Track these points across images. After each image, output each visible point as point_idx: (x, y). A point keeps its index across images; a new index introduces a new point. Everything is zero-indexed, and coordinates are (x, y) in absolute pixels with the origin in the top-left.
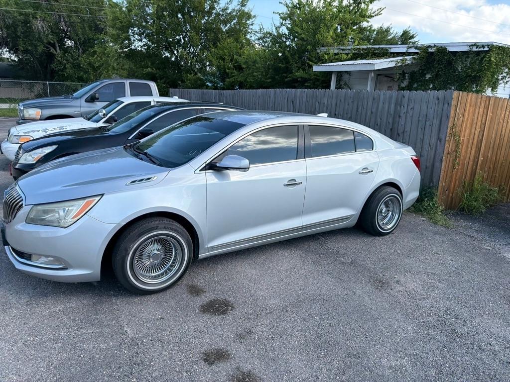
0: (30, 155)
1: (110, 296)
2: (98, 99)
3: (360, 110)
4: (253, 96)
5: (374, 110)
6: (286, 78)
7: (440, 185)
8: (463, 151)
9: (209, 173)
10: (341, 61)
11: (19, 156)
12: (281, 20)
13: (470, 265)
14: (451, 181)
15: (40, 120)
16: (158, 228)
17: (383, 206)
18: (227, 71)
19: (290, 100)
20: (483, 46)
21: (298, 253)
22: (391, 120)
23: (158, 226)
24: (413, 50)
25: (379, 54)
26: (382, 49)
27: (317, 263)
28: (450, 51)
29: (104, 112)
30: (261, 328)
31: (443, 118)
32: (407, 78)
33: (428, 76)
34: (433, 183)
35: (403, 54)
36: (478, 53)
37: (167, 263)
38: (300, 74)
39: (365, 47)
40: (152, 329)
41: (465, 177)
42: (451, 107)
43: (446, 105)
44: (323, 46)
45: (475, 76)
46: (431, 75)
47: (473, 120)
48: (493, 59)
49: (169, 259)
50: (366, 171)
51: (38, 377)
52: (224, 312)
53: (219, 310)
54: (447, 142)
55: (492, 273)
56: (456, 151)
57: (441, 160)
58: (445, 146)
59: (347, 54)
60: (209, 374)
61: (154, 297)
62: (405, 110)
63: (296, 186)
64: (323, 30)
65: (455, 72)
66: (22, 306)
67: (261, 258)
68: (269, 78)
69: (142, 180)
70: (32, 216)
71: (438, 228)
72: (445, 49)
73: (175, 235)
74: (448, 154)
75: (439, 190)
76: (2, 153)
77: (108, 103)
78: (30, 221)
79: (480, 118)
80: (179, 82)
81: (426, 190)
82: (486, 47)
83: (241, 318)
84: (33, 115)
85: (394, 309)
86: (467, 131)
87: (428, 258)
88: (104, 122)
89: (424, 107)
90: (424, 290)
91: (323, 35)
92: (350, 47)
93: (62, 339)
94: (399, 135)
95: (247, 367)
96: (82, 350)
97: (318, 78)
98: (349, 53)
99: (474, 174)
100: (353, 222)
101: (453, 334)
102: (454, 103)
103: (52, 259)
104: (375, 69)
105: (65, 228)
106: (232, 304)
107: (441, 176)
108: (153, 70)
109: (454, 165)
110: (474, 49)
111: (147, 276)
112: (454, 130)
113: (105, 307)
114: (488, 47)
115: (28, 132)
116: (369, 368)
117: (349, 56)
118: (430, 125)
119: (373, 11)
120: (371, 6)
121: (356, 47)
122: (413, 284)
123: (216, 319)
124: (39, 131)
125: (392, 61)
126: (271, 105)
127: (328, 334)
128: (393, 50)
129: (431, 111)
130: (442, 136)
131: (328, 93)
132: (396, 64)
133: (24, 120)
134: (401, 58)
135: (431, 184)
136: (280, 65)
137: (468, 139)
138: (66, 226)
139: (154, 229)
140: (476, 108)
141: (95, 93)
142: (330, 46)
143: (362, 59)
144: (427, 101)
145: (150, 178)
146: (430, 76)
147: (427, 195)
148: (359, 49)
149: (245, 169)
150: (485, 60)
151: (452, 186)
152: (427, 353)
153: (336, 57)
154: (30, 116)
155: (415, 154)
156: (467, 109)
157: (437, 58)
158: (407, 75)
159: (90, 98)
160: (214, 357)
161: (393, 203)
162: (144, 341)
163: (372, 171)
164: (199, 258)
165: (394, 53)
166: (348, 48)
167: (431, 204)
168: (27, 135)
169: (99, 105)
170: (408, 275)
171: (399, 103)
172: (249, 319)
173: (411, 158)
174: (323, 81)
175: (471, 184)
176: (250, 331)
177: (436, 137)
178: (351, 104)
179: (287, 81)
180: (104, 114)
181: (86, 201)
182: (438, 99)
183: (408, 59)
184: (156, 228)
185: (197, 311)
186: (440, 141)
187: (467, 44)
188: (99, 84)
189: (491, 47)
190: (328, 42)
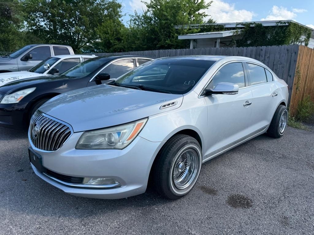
2: (31, 58)
7: (290, 104)
10: (194, 33)
14: (294, 102)
16: (188, 143)
18: (111, 41)
20: (285, 23)
23: (187, 142)
24: (240, 26)
25: (218, 29)
26: (220, 25)
28: (264, 26)
32: (236, 43)
33: (249, 42)
36: (282, 27)
39: (209, 24)
41: (300, 99)
42: (297, 54)
43: (294, 54)
44: (179, 25)
45: (281, 41)
46: (251, 41)
47: (305, 63)
48: (291, 30)
52: (249, 205)
53: (244, 204)
54: (295, 77)
56: (298, 82)
58: (294, 79)
59: (197, 29)
62: (263, 59)
63: (250, 106)
65: (266, 39)
68: (144, 45)
69: (169, 104)
70: (81, 142)
71: (300, 130)
72: (262, 25)
73: (196, 147)
74: (295, 84)
78: (79, 147)
82: (287, 23)
88: (48, 73)
89: (277, 56)
91: (181, 17)
92: (198, 25)
100: (266, 130)
102: (299, 52)
104: (223, 36)
105: (122, 149)
107: (291, 98)
109: (296, 91)
110: (279, 24)
112: (298, 69)
114: (288, 23)
117: (199, 30)
118: (283, 67)
119: (206, 3)
121: (202, 24)
125: (231, 32)
128: (226, 26)
129: (282, 58)
130: (292, 74)
132: (233, 34)
134: (235, 30)
140: (307, 56)
142: (185, 24)
144: (280, 52)
145: (174, 103)
150: (287, 31)
151: (295, 105)
153: (190, 31)
157: (256, 30)
159: (24, 58)
163: (277, 95)
165: (226, 28)
169: (32, 63)
173: (286, 86)
176: (285, 217)
177: (287, 74)
180: (49, 67)
181: (137, 123)
182: (288, 50)
183: (239, 31)
185: (229, 207)
186: (290, 76)
187: (275, 21)
188: (30, 48)
189: (290, 23)
190: (185, 21)
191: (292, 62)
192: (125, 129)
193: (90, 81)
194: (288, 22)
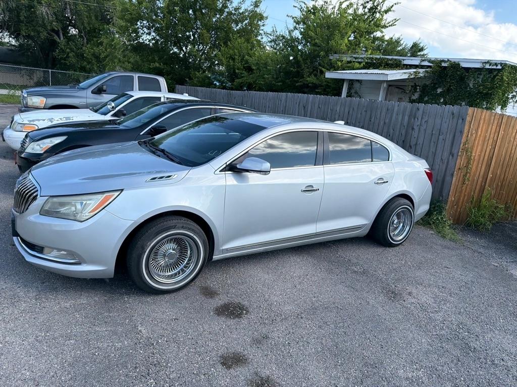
0: (38, 145)
1: (122, 294)
2: (105, 91)
3: (373, 120)
4: (264, 98)
5: (387, 121)
6: (297, 82)
7: (450, 199)
8: (474, 167)
9: (229, 173)
10: (354, 69)
11: (26, 145)
12: (295, 24)
13: (479, 280)
14: (460, 196)
15: (44, 109)
16: (176, 227)
17: (395, 217)
18: (237, 71)
19: (301, 104)
20: (496, 64)
21: (310, 259)
22: (403, 132)
23: (176, 225)
24: (426, 63)
25: (392, 65)
26: (396, 60)
27: (330, 271)
28: (463, 66)
29: (113, 105)
30: (278, 333)
31: (457, 133)
32: (418, 90)
33: (439, 90)
34: (442, 197)
35: (416, 67)
36: (491, 71)
37: (181, 263)
38: (311, 79)
39: (378, 57)
40: (166, 329)
41: (474, 193)
43: (460, 121)
44: (335, 53)
45: (487, 94)
46: (442, 89)
47: (486, 136)
48: (505, 78)
49: (184, 259)
50: (382, 181)
51: (52, 374)
52: (239, 316)
53: (234, 314)
54: (459, 157)
55: (501, 289)
56: (467, 167)
57: (452, 175)
58: (457, 161)
59: (360, 63)
60: (227, 378)
61: (167, 297)
62: (419, 123)
63: (313, 193)
64: (337, 36)
65: (466, 88)
66: (31, 300)
67: (273, 263)
68: (279, 82)
69: (162, 178)
70: (46, 208)
71: (446, 243)
72: (459, 64)
73: (192, 235)
74: (459, 168)
75: (448, 205)
76: (4, 140)
77: (116, 96)
78: (44, 212)
79: (492, 136)
80: (187, 79)
81: (436, 204)
82: (499, 65)
83: (256, 323)
84: (37, 103)
85: (408, 320)
86: (479, 148)
87: (439, 272)
88: (113, 116)
90: (435, 303)
91: (337, 42)
92: (363, 56)
93: (75, 335)
94: (411, 148)
95: (264, 373)
96: (96, 348)
97: (329, 84)
98: (362, 62)
99: (482, 190)
100: (364, 232)
101: (467, 348)
102: (468, 119)
103: (66, 253)
104: (389, 79)
105: (81, 222)
106: (247, 308)
107: (451, 190)
108: (160, 65)
109: (464, 180)
110: (487, 66)
111: (161, 275)
112: (466, 146)
113: (117, 304)
114: (501, 66)
115: (33, 121)
116: (386, 378)
117: (362, 65)
118: (443, 139)
119: (388, 21)
120: (385, 16)
121: (369, 56)
122: (425, 297)
123: (232, 322)
124: (44, 120)
125: (405, 73)
126: (282, 109)
127: (344, 342)
128: (406, 62)
129: (445, 126)
130: (455, 151)
131: (340, 101)
132: (409, 76)
133: (27, 108)
134: (415, 70)
135: (441, 198)
136: (292, 69)
137: (480, 156)
138: (84, 220)
139: (172, 228)
140: (489, 125)
141: (102, 85)
142: (344, 53)
143: (375, 69)
144: (442, 115)
145: (170, 176)
146: (441, 91)
147: (436, 208)
148: (372, 58)
149: (266, 172)
150: (498, 79)
151: (461, 201)
152: (443, 366)
153: (349, 65)
154: (34, 104)
155: (428, 167)
156: (481, 126)
157: (450, 73)
158: (418, 87)
159: (96, 90)
160: (232, 361)
161: (404, 214)
162: (160, 341)
163: (387, 182)
164: (213, 260)
165: (407, 65)
166: (361, 56)
167: (439, 218)
168: (32, 123)
169: (106, 98)
170: (420, 287)
171: (413, 116)
172: (265, 323)
173: (425, 171)
174: (335, 88)
175: (479, 200)
176: (266, 336)
177: (449, 151)
178: (364, 113)
179: (298, 86)
180: (113, 107)
181: (105, 195)
182: (453, 114)
183: (421, 72)
184: (174, 227)
185: (212, 313)
186: (453, 156)
187: (480, 61)
188: (107, 76)
189: (504, 65)
190: (342, 49)
191: (458, 134)
192: (90, 200)
193: (141, 134)
194: (501, 64)
